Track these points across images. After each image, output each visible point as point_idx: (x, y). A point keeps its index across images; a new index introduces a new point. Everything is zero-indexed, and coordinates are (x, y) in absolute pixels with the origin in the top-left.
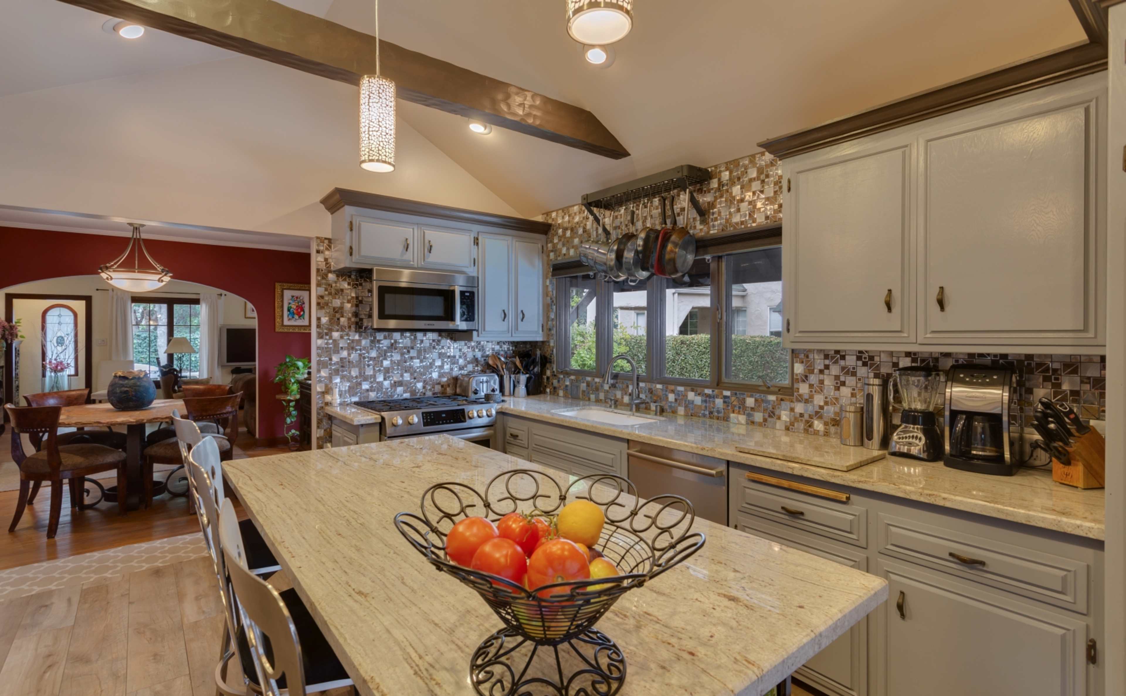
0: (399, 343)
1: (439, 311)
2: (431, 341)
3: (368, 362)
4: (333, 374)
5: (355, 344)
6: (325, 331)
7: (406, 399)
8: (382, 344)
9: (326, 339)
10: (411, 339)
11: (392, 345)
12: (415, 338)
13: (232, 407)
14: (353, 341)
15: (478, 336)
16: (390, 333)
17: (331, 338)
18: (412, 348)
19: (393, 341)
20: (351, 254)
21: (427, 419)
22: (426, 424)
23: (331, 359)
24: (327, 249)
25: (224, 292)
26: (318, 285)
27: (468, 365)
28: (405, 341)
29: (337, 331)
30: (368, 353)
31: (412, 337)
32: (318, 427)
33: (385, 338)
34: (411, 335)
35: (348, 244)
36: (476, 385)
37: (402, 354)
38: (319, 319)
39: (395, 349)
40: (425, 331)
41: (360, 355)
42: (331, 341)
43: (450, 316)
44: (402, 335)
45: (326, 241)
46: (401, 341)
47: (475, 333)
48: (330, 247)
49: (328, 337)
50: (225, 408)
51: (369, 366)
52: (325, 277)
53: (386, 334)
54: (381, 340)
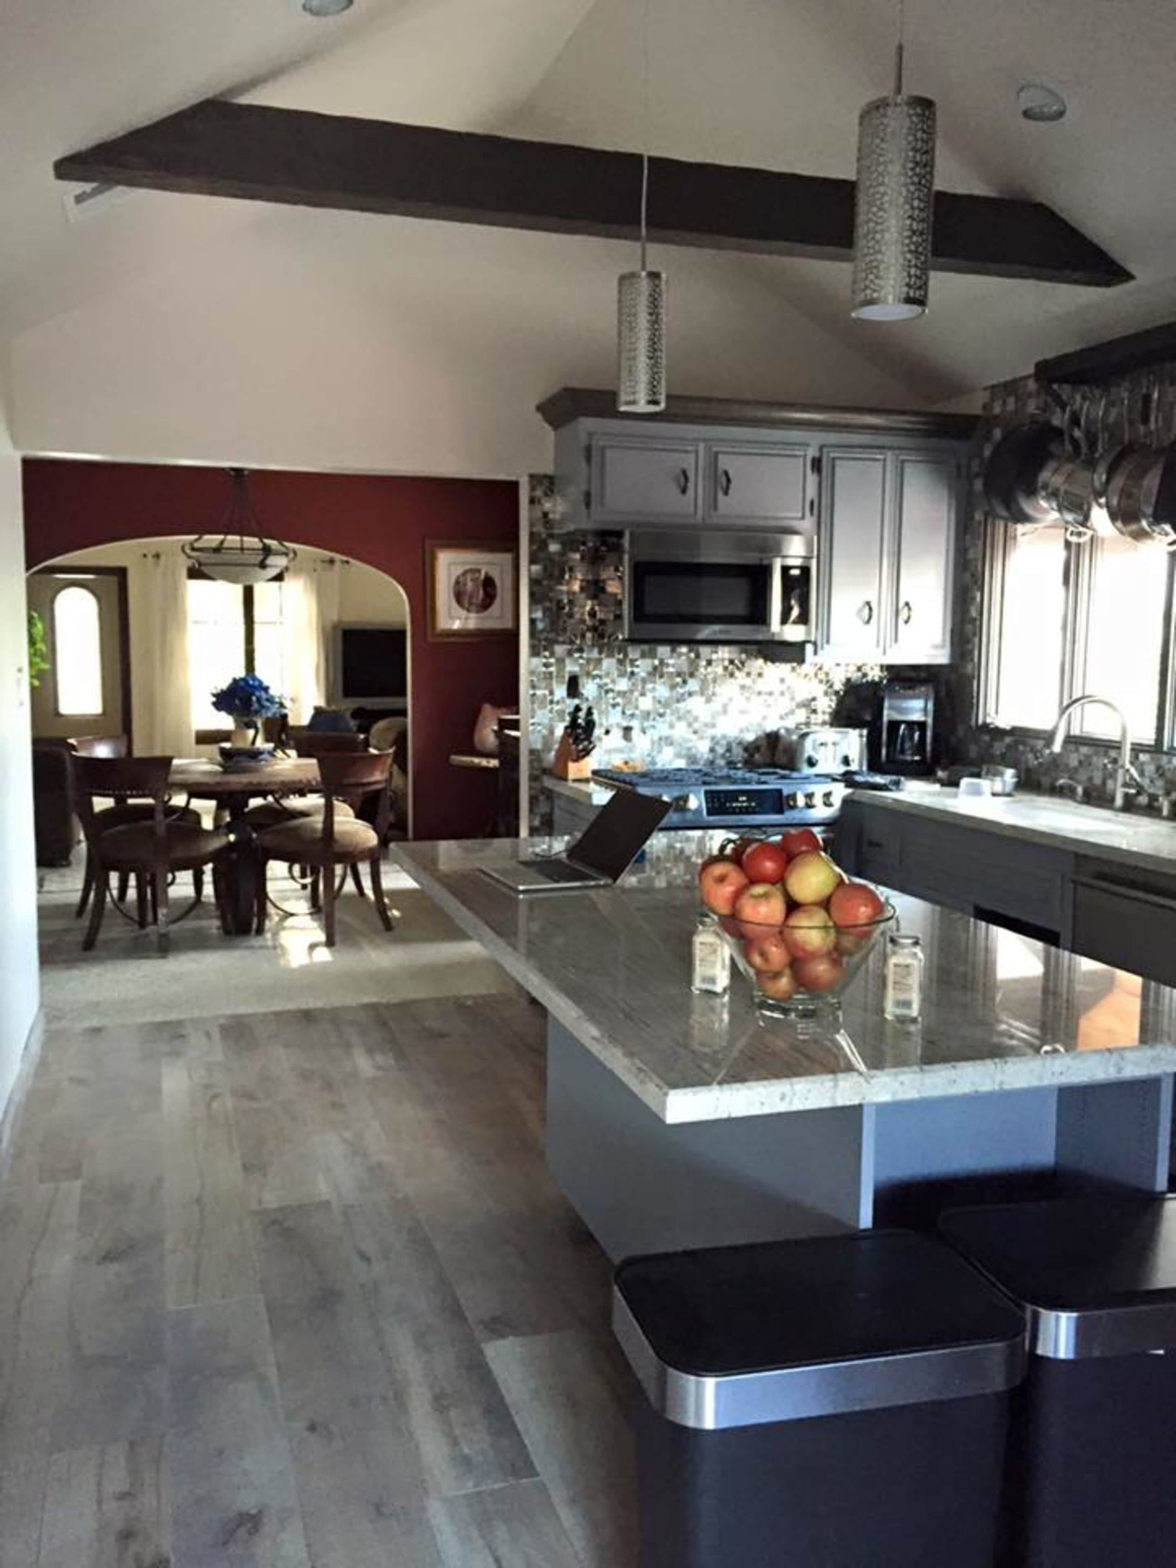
0: (668, 665)
1: (740, 608)
2: (726, 663)
3: (614, 699)
4: (557, 718)
5: (591, 667)
6: (544, 643)
7: (680, 770)
8: (637, 666)
9: (545, 657)
10: (688, 658)
11: (655, 668)
12: (698, 656)
13: (382, 772)
14: (588, 661)
15: (815, 653)
16: (652, 646)
17: (552, 654)
18: (692, 675)
19: (656, 662)
20: (588, 505)
21: (713, 802)
22: (710, 813)
23: (551, 693)
24: (546, 495)
25: (338, 557)
26: (533, 561)
27: (797, 711)
28: (679, 662)
29: (564, 643)
30: (613, 682)
31: (692, 655)
32: (531, 811)
33: (643, 656)
34: (690, 651)
35: (583, 487)
36: (814, 748)
37: (673, 687)
38: (533, 622)
39: (661, 676)
40: (714, 643)
41: (600, 687)
42: (552, 660)
43: (760, 616)
44: (673, 651)
45: (546, 482)
46: (671, 661)
47: (809, 648)
48: (552, 491)
49: (547, 654)
50: (372, 774)
51: (614, 706)
52: (544, 545)
53: (646, 647)
54: (636, 660)
